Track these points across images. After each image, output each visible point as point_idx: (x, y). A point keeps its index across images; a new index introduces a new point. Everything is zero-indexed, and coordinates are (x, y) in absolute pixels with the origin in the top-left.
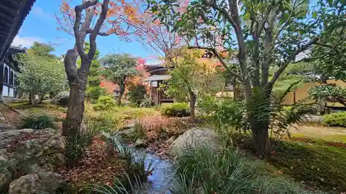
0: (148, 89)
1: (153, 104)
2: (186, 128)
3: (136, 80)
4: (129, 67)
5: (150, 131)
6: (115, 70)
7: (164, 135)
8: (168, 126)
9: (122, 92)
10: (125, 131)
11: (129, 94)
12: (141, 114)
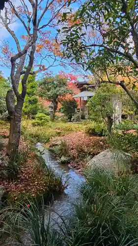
0: (78, 103)
1: (83, 118)
2: (102, 148)
3: (68, 97)
4: (60, 87)
5: (72, 149)
6: (49, 90)
7: (83, 154)
8: (88, 146)
9: (55, 108)
10: (53, 148)
11: (62, 108)
12: (70, 130)
